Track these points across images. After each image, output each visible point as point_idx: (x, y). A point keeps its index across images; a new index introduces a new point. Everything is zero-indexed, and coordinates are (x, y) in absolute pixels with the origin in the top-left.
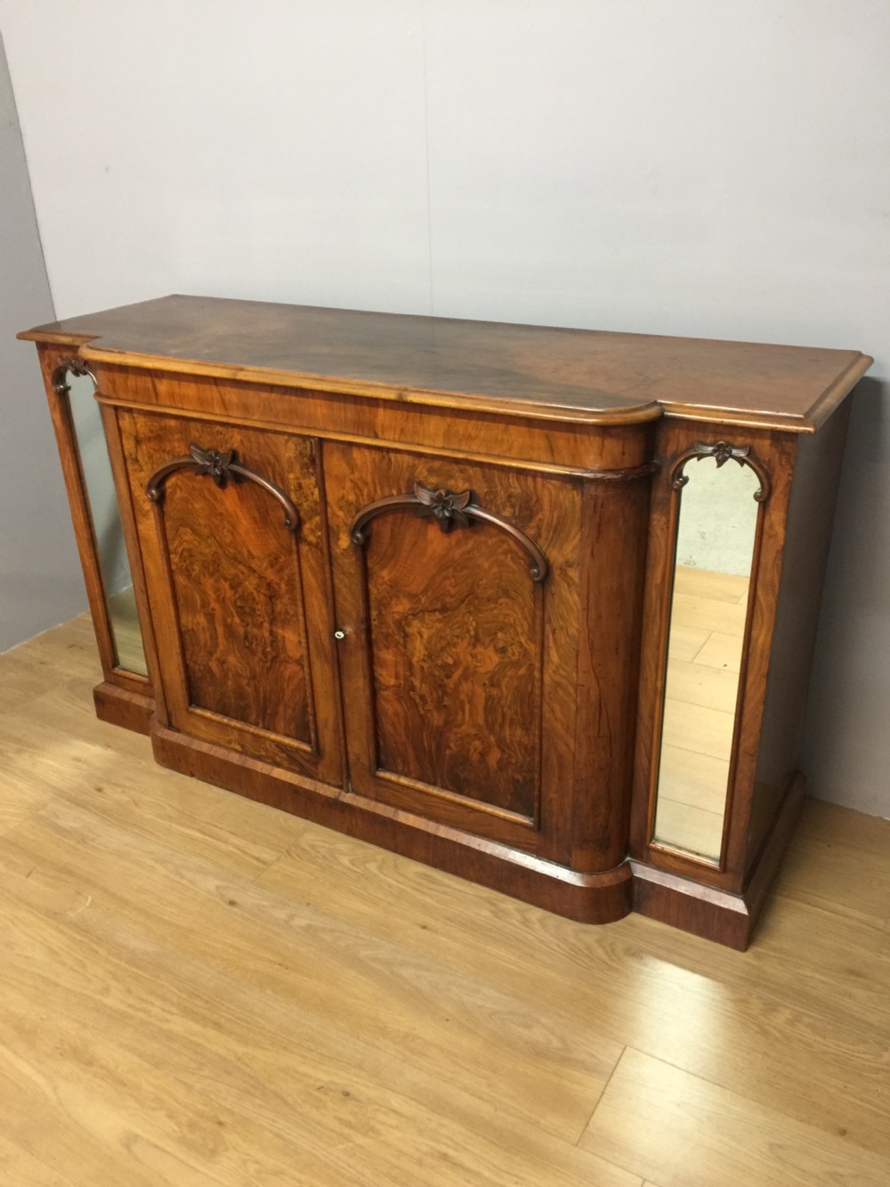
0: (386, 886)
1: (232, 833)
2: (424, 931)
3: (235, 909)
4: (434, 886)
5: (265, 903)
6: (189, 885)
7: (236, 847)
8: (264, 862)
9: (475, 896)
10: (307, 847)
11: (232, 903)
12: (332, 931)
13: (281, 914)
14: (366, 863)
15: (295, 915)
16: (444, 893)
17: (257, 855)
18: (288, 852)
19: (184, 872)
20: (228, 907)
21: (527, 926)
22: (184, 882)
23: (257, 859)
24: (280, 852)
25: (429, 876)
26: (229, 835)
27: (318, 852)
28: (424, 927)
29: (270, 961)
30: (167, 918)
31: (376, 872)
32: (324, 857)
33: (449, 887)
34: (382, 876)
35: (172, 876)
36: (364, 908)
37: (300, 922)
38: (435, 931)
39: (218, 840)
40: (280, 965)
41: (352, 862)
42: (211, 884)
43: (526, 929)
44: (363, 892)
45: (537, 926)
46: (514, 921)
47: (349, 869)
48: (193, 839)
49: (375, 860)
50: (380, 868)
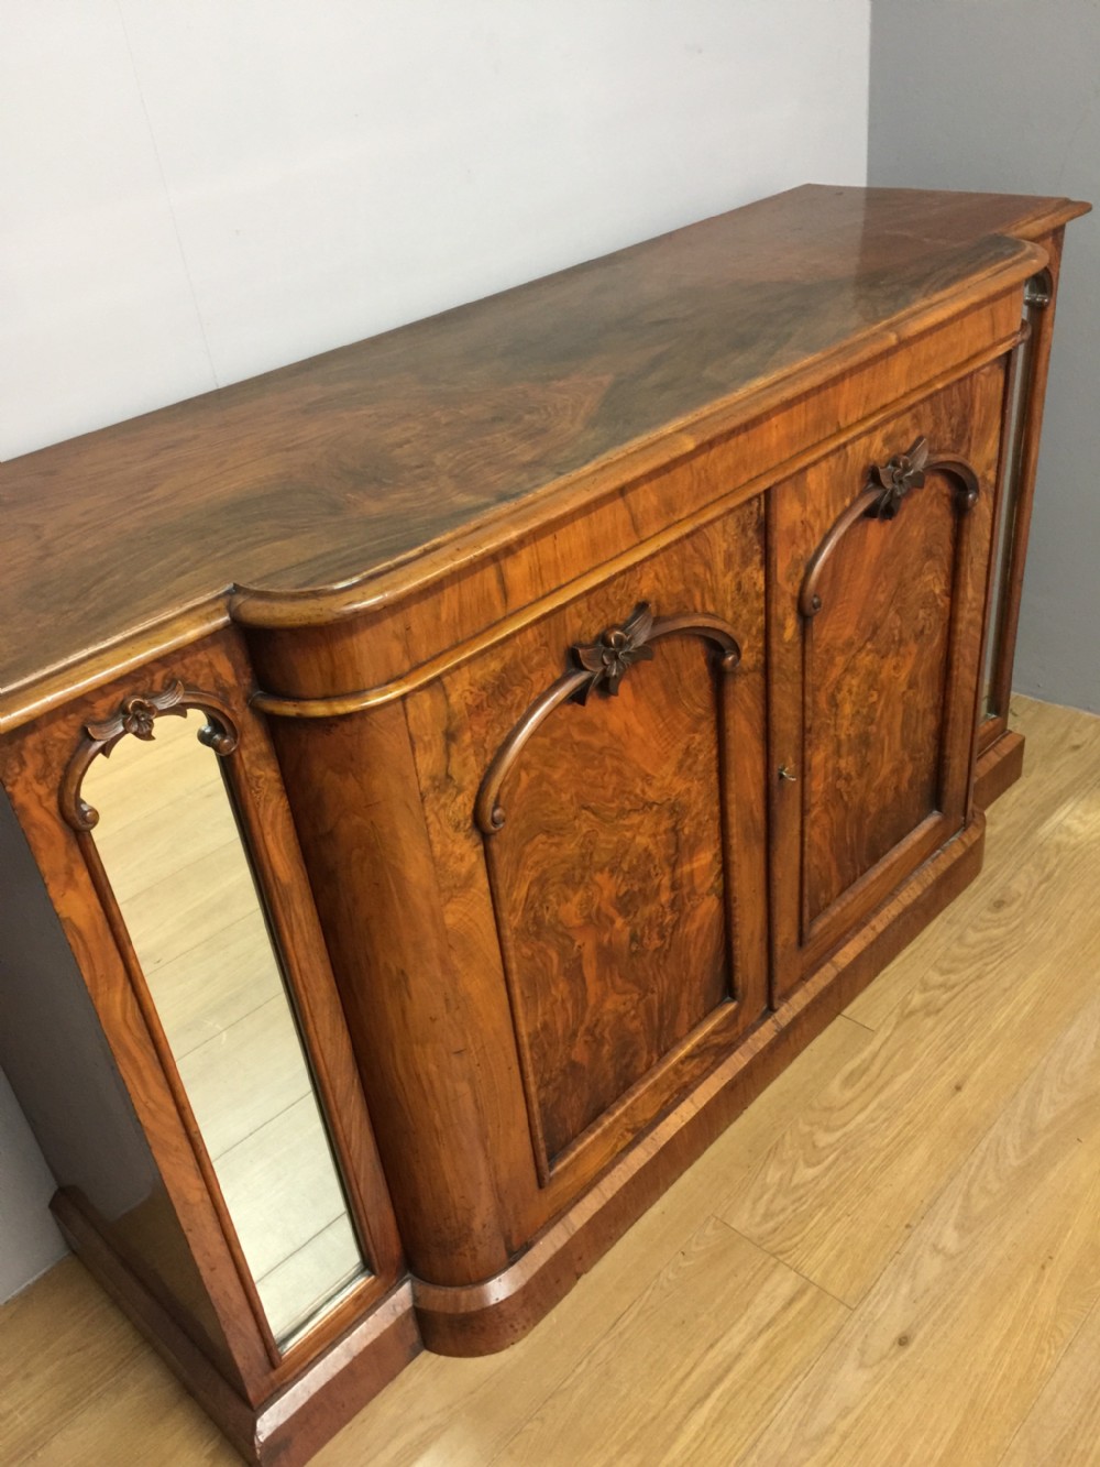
0: (872, 1125)
1: (712, 1346)
2: (966, 1091)
3: (920, 1335)
4: (875, 1069)
5: (905, 1290)
6: (851, 1418)
7: (753, 1338)
8: (801, 1292)
9: (895, 1028)
10: (771, 1225)
11: (903, 1341)
12: (967, 1196)
13: (932, 1267)
14: (814, 1146)
15: (935, 1246)
16: (889, 1059)
17: (778, 1304)
18: (782, 1253)
19: (814, 1428)
20: (913, 1347)
21: (953, 987)
22: (843, 1426)
23: (791, 1302)
24: (775, 1266)
25: (852, 1073)
26: (712, 1354)
27: (783, 1210)
28: (958, 1088)
29: (1038, 1281)
30: (939, 1452)
31: (838, 1134)
32: (794, 1202)
33: (875, 1055)
34: (851, 1127)
35: (825, 1451)
36: (921, 1152)
37: (950, 1240)
38: (966, 1077)
39: (728, 1370)
40: (1043, 1267)
41: (809, 1165)
42: (851, 1380)
43: (956, 990)
44: (883, 1154)
45: (953, 978)
46: (945, 997)
47: (829, 1169)
48: (721, 1417)
49: (811, 1134)
50: (828, 1129)
